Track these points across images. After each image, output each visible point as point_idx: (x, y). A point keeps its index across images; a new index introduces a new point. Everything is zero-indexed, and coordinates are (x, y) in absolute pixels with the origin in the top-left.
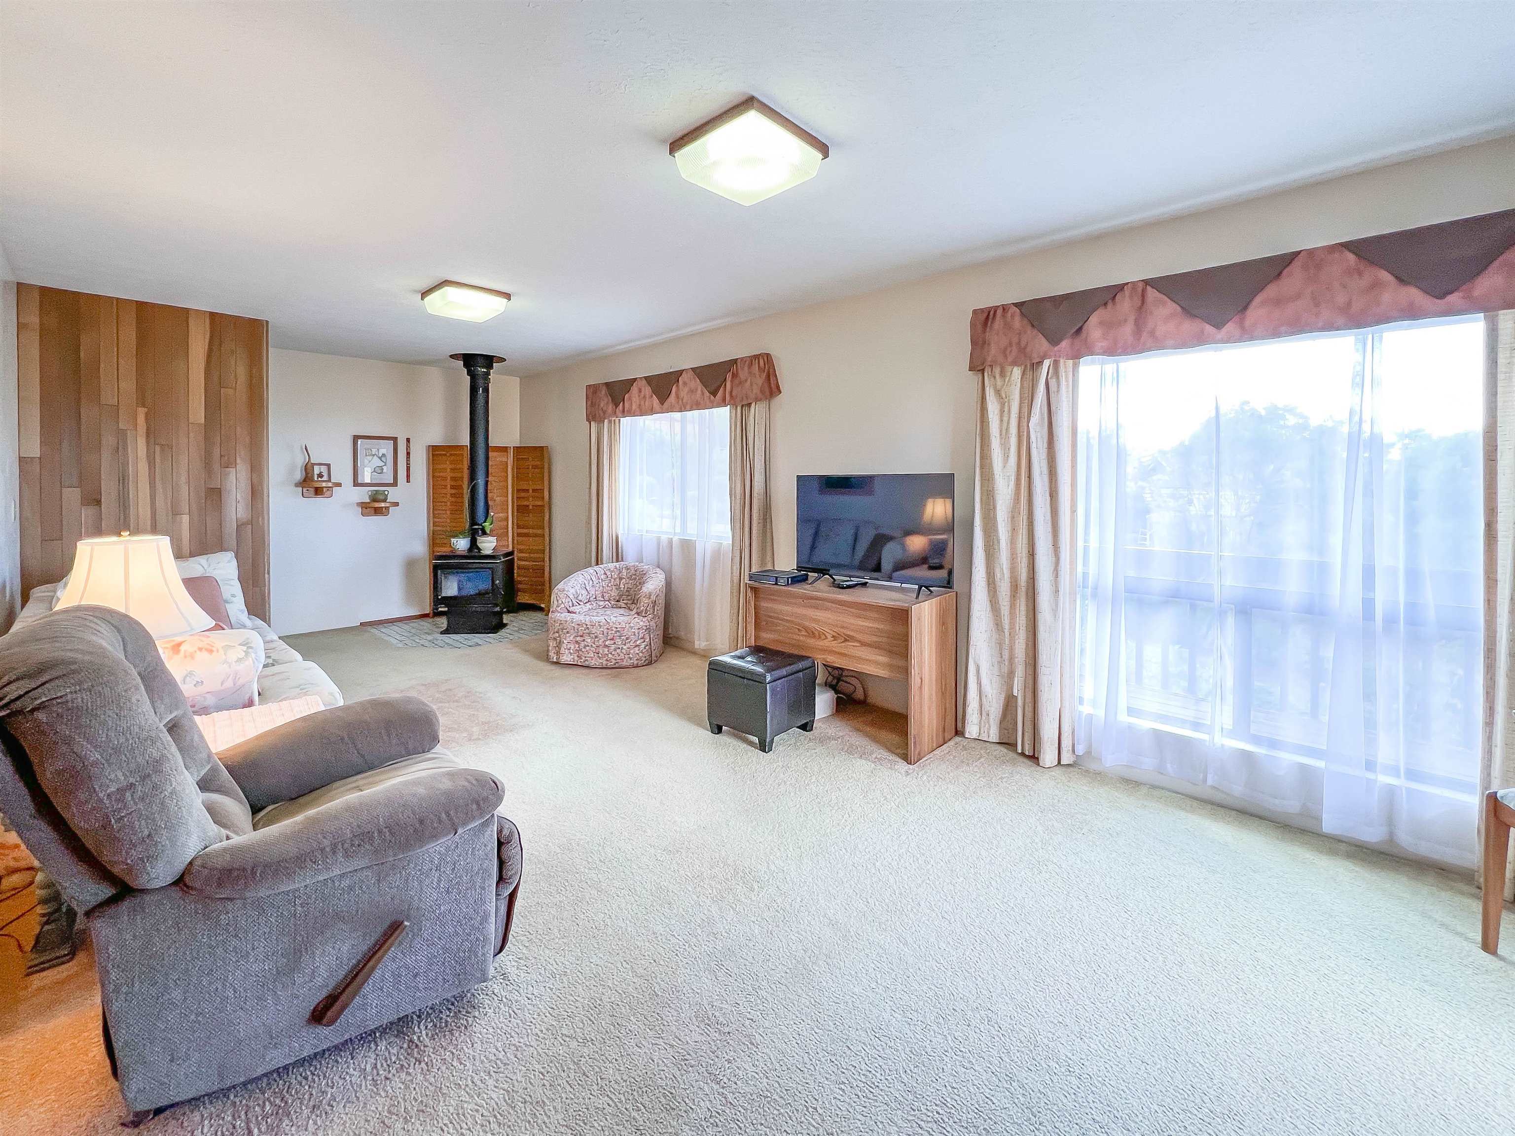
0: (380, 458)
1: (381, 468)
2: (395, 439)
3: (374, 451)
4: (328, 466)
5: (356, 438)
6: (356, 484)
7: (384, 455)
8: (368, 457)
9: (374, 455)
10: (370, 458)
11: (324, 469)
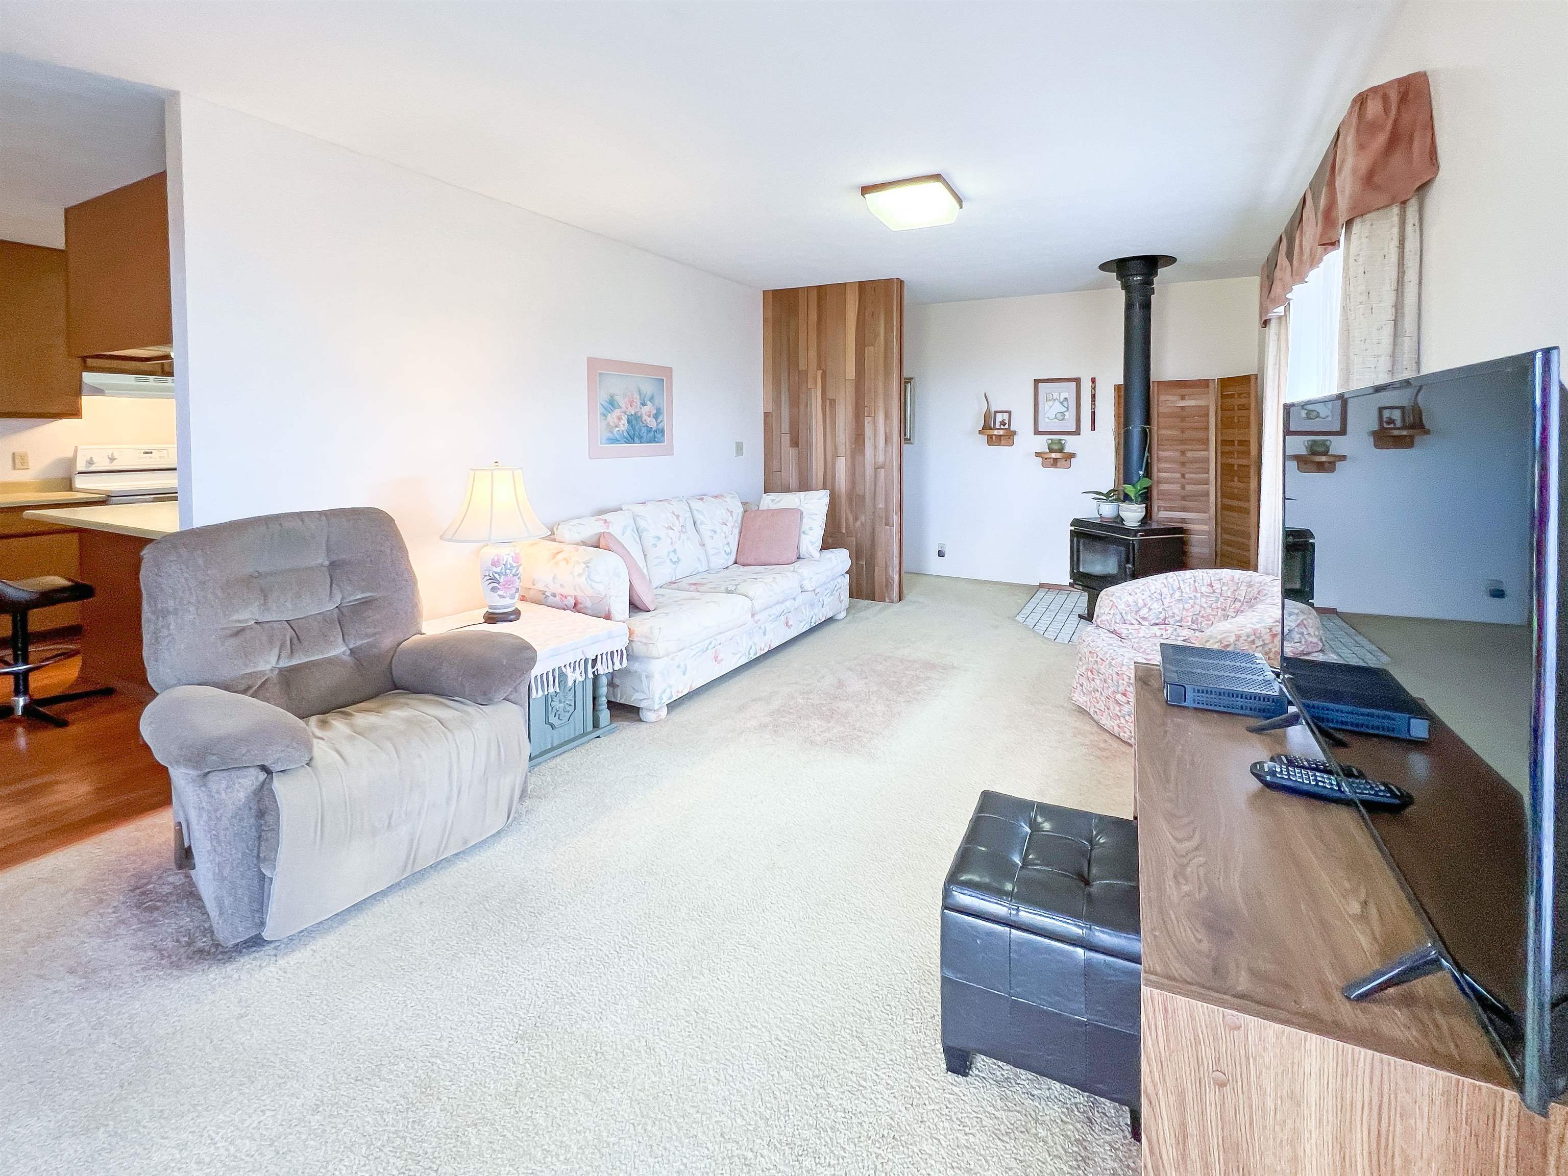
0: (1062, 403)
1: (1063, 413)
2: (1077, 381)
3: (1056, 395)
4: (1010, 413)
5: (1037, 382)
6: (1037, 432)
7: (1066, 399)
8: (1049, 403)
9: (1054, 400)
10: (1050, 403)
11: (1006, 416)
